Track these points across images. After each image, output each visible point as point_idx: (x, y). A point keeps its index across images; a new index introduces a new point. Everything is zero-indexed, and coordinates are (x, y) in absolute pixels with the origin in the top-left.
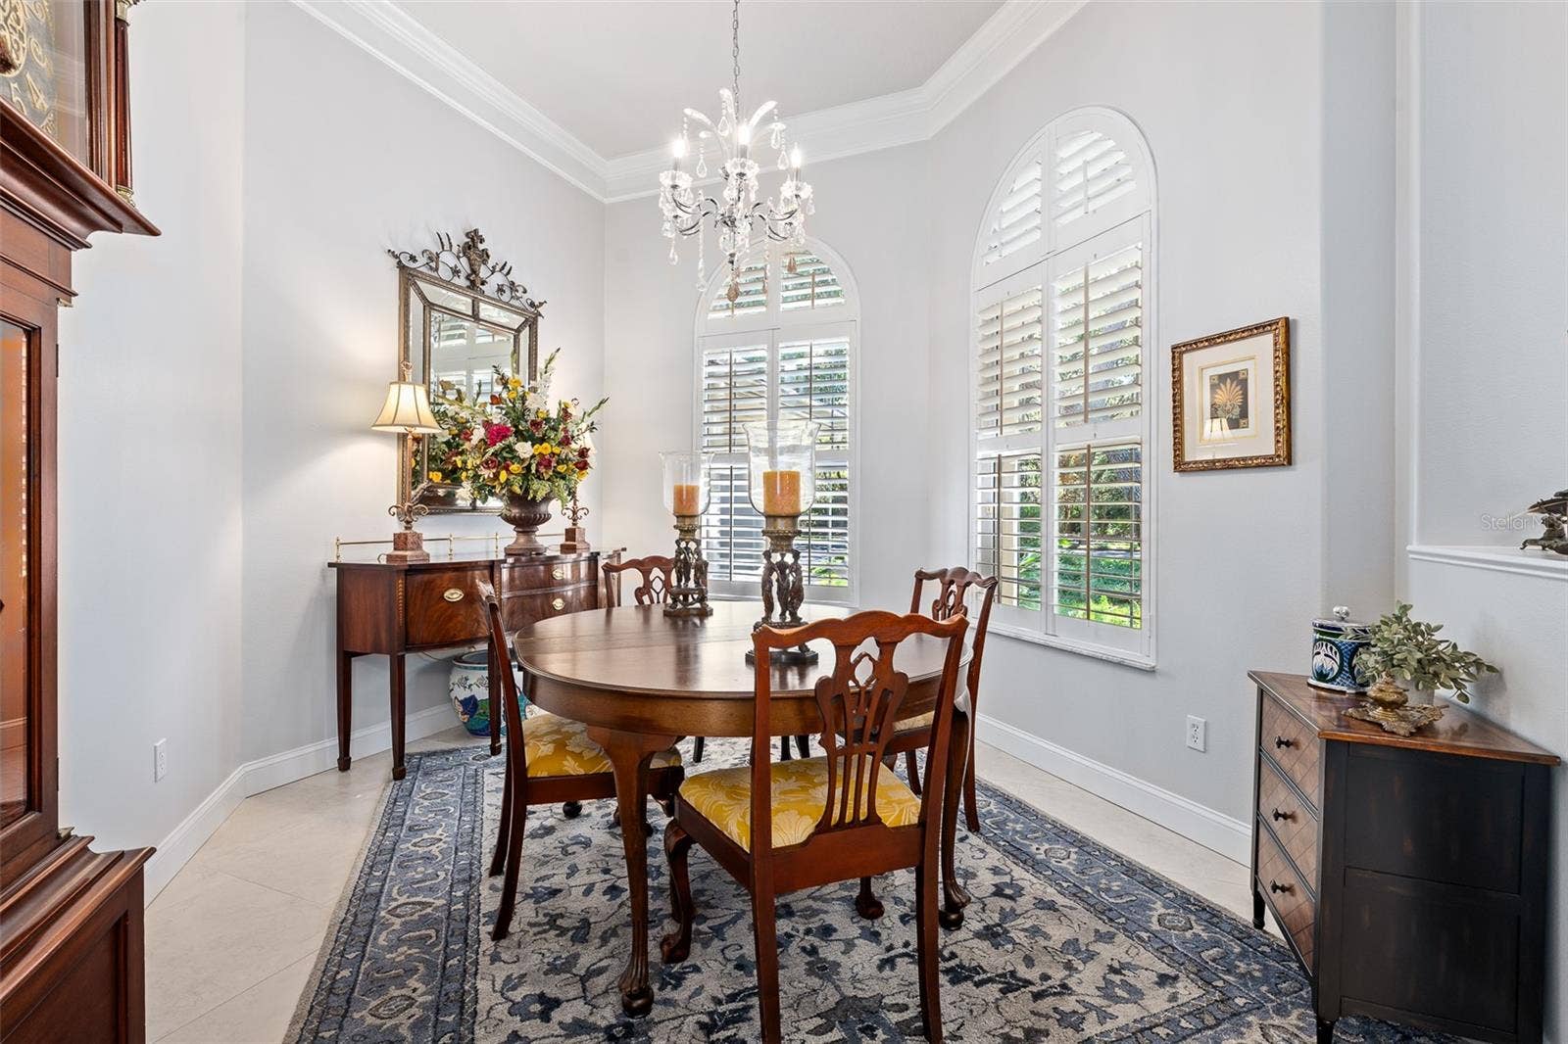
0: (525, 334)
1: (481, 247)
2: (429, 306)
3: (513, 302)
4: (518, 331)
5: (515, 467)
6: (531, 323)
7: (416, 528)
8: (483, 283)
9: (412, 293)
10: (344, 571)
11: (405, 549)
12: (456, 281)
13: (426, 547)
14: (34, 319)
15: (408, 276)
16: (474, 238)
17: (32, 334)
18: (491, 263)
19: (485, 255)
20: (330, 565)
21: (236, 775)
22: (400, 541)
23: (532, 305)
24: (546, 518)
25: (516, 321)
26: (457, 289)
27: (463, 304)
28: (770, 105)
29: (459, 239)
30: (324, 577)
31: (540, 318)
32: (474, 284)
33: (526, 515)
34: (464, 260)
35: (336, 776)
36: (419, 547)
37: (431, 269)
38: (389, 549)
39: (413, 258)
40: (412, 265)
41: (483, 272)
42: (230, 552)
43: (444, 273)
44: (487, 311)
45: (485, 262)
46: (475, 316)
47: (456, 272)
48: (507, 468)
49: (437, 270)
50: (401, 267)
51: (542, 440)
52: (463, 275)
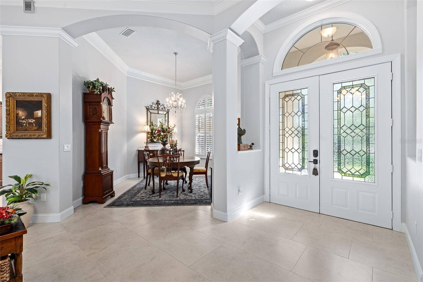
0: (167, 115)
1: (159, 103)
2: (151, 113)
3: (165, 110)
4: (165, 114)
5: (161, 136)
6: (168, 113)
7: (148, 145)
8: (159, 108)
9: (148, 111)
10: (139, 151)
11: (146, 148)
12: (155, 109)
13: (149, 148)
14: (106, 132)
15: (148, 109)
16: (158, 101)
17: (107, 133)
18: (161, 105)
19: (160, 104)
20: (137, 150)
21: (126, 176)
22: (146, 147)
23: (168, 110)
24: (167, 144)
25: (165, 113)
26: (155, 110)
27: (156, 112)
28: (178, 93)
29: (155, 102)
30: (137, 152)
31: (169, 112)
32: (158, 108)
33: (164, 144)
34: (156, 105)
35: (138, 178)
36: (148, 148)
37: (151, 108)
38: (144, 148)
39: (148, 107)
40: (148, 108)
41: (159, 106)
42: (125, 148)
43: (153, 108)
44: (160, 112)
45: (160, 105)
46: (158, 113)
47: (155, 107)
48: (160, 137)
49: (152, 108)
50: (147, 108)
51: (165, 132)
52: (156, 108)
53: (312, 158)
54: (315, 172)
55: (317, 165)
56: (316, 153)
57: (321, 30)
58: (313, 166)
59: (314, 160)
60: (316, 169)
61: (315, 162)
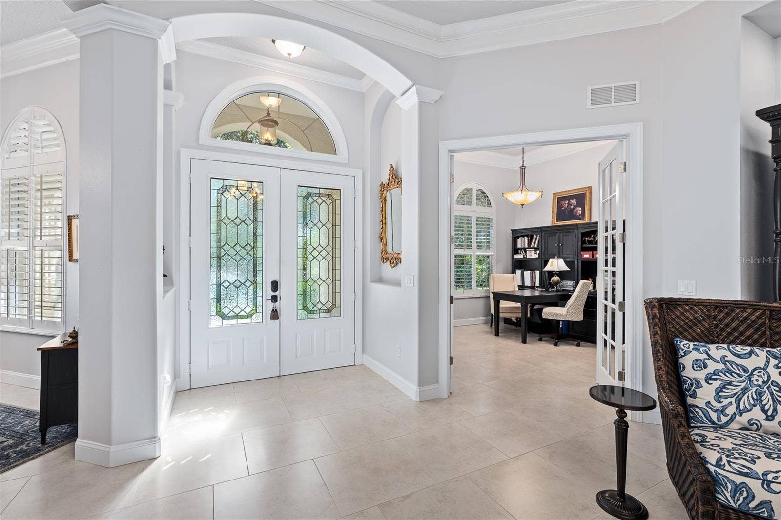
53: (270, 293)
54: (275, 315)
55: (276, 303)
56: (275, 286)
57: (279, 106)
58: (270, 306)
59: (272, 296)
60: (276, 309)
61: (274, 299)
